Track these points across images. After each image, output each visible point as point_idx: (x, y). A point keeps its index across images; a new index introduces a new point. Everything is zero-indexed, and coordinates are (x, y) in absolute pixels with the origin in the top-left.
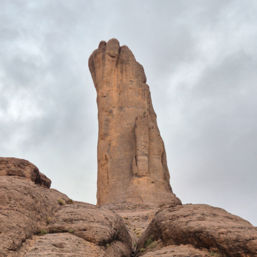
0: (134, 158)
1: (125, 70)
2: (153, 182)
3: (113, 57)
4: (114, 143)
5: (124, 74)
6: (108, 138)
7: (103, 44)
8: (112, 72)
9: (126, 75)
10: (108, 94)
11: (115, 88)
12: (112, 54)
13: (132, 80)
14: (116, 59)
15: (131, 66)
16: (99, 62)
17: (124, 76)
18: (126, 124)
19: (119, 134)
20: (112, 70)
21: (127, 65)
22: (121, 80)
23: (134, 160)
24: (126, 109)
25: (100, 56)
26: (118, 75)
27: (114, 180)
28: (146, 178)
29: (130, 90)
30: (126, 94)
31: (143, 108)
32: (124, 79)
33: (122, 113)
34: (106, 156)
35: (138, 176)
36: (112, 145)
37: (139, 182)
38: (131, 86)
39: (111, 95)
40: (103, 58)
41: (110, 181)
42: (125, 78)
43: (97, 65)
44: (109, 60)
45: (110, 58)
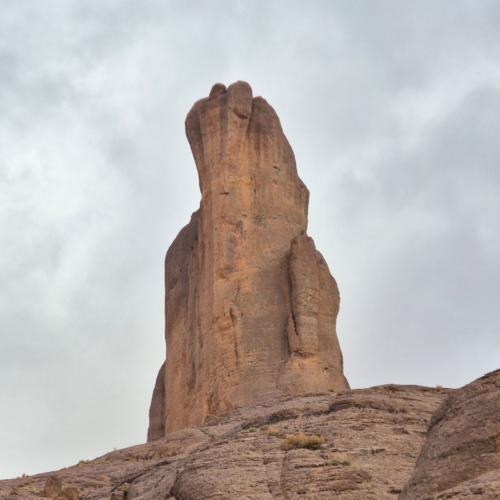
0: (291, 319)
1: (265, 145)
2: (326, 369)
3: (242, 117)
4: (247, 287)
5: (262, 152)
6: (234, 276)
7: (218, 89)
8: (239, 147)
9: (266, 155)
10: (233, 188)
11: (246, 179)
12: (240, 111)
13: (278, 166)
14: (247, 121)
15: (276, 139)
16: (211, 123)
17: (262, 156)
18: (269, 250)
19: (256, 269)
20: (239, 142)
21: (268, 136)
22: (257, 165)
23: (291, 323)
24: (269, 221)
25: (216, 112)
26: (250, 153)
27: (250, 359)
28: (315, 359)
29: (276, 186)
30: (267, 191)
31: (299, 223)
32: (262, 163)
33: (261, 228)
34: (231, 311)
35: (301, 355)
36: (242, 290)
37: (302, 367)
38: (276, 177)
39: (238, 191)
40: (223, 117)
41: (241, 360)
42: (265, 161)
43: (208, 129)
44: (235, 123)
45: (236, 118)
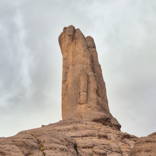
0: (79, 94)
1: (77, 43)
2: (89, 107)
3: (70, 36)
4: (69, 86)
5: (77, 45)
6: (67, 83)
7: (65, 28)
8: (69, 45)
9: (78, 46)
10: (67, 57)
11: (71, 54)
12: (69, 35)
13: (81, 48)
14: (71, 37)
15: (80, 40)
16: (63, 39)
17: (76, 46)
18: (76, 74)
19: (72, 80)
20: (69, 43)
21: (78, 40)
22: (75, 49)
23: (79, 95)
24: (77, 65)
25: (63, 36)
26: (73, 46)
27: (68, 106)
29: (79, 54)
30: (77, 57)
31: (87, 64)
32: (76, 48)
33: (74, 68)
34: (65, 93)
35: (80, 104)
37: (81, 108)
38: (80, 52)
39: (68, 58)
40: (65, 37)
41: (66, 107)
42: (77, 48)
43: (62, 41)
44: (68, 38)
45: (68, 37)
